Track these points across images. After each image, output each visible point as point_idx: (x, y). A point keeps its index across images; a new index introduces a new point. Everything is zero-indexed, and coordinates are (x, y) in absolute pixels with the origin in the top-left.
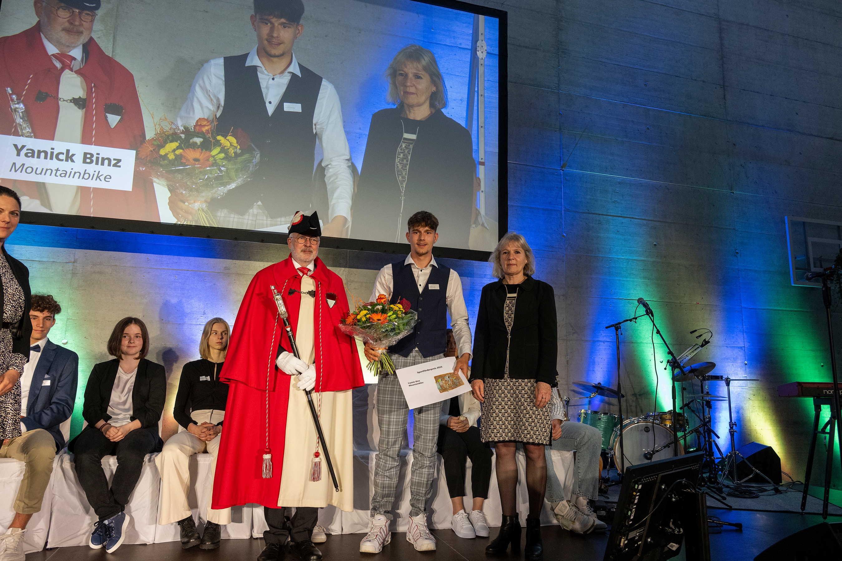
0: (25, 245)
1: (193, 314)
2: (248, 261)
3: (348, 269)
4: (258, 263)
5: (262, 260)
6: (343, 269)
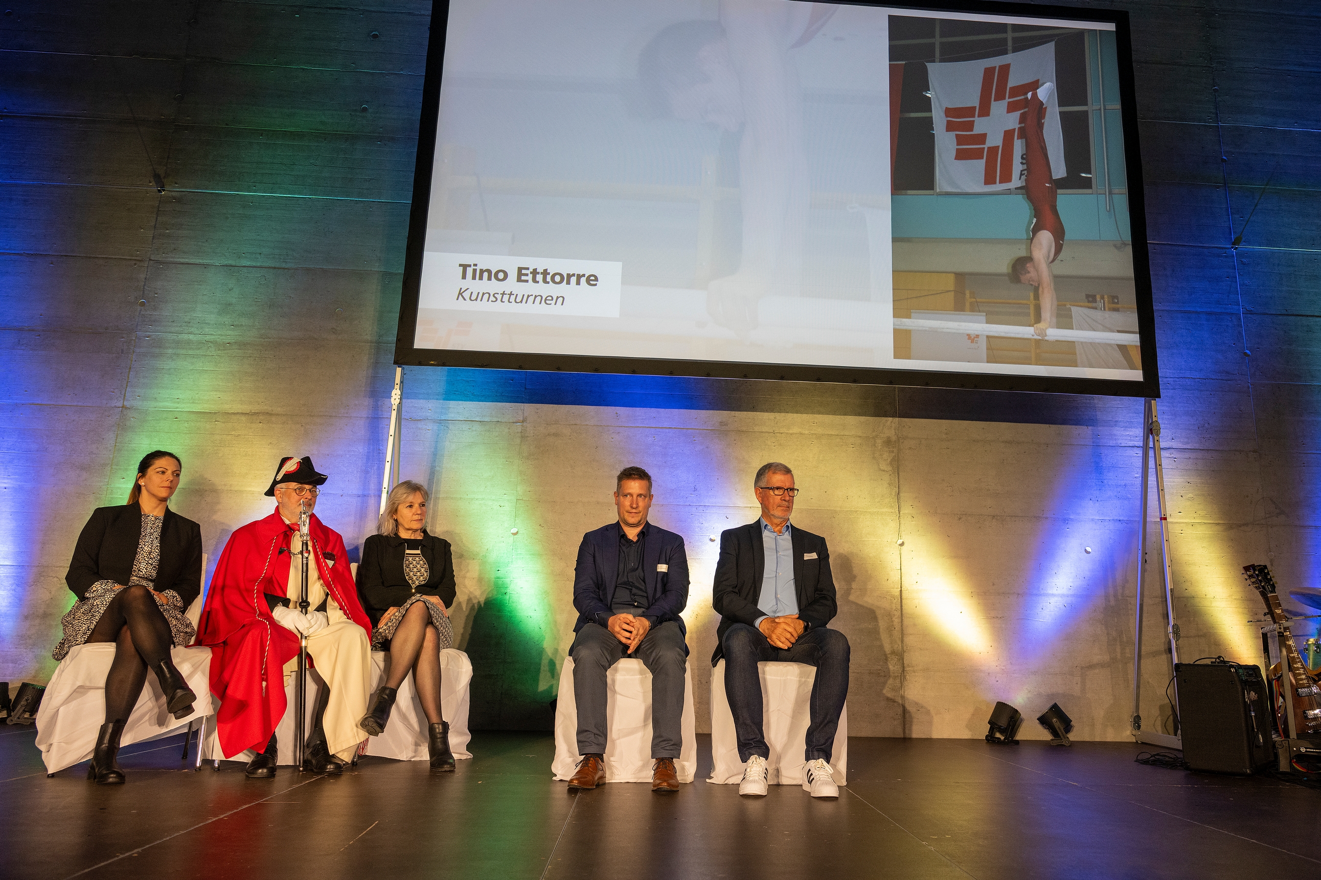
0: (462, 401)
1: (680, 490)
2: (752, 413)
3: (897, 419)
4: (766, 415)
5: (771, 410)
6: (890, 419)
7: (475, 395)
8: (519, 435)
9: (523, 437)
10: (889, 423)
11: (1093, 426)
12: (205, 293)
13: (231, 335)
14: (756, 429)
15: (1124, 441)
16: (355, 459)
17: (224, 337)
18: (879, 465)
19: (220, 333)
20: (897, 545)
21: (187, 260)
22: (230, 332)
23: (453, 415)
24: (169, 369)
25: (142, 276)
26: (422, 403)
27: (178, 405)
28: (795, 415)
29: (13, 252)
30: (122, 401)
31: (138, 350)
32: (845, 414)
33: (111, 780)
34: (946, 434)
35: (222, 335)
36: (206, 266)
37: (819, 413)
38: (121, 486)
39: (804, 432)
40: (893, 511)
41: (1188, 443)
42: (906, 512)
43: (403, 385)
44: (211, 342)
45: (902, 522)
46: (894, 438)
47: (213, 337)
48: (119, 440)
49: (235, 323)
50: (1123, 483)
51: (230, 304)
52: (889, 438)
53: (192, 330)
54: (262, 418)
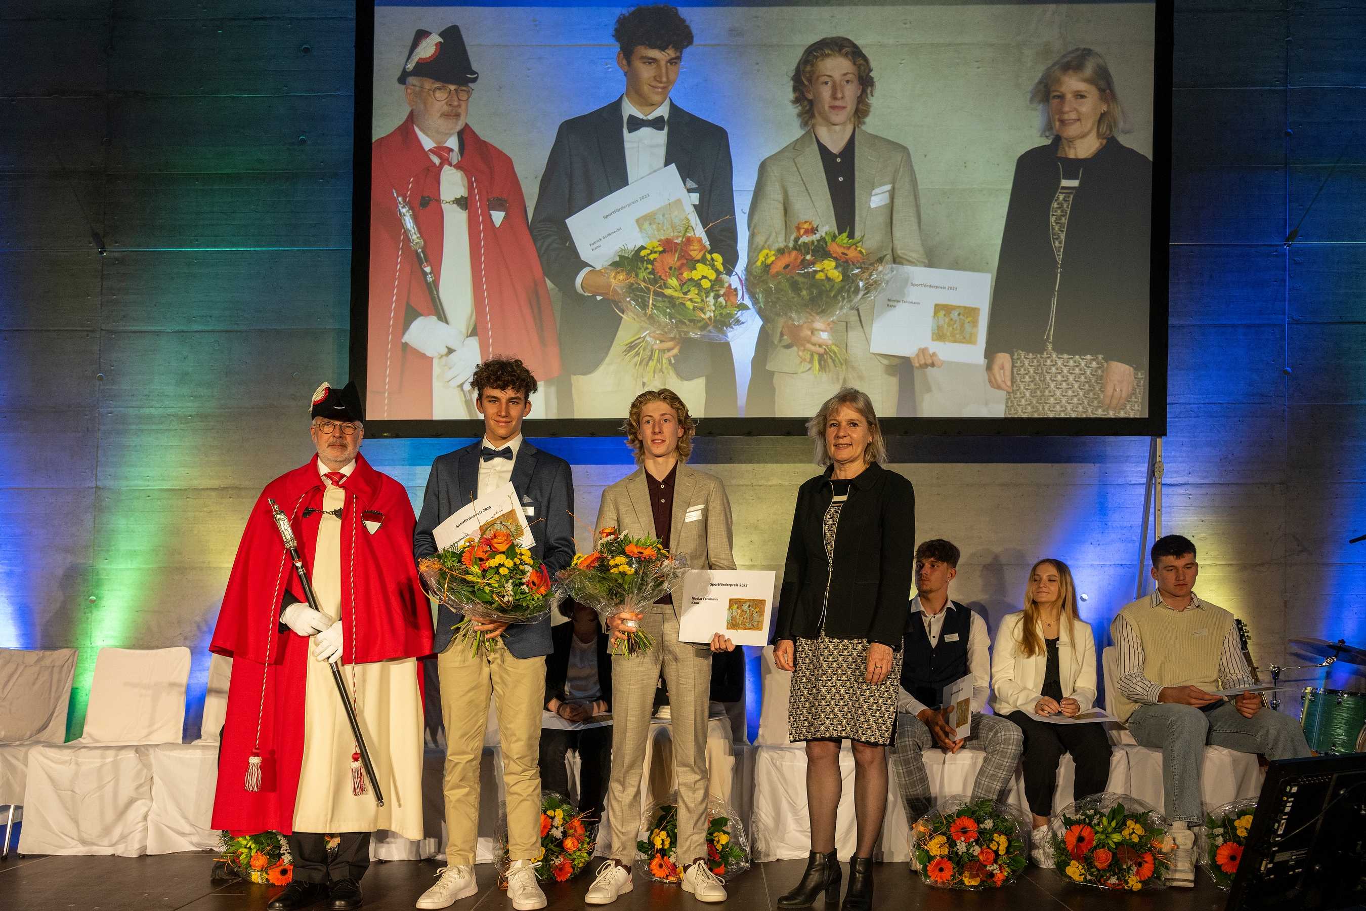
2: (729, 465)
4: (743, 467)
5: (749, 461)
11: (1102, 462)
12: (160, 363)
13: (190, 407)
14: (734, 482)
15: (1134, 478)
17: (184, 410)
19: (180, 405)
21: (138, 328)
22: (190, 404)
24: (135, 446)
25: (96, 348)
27: (147, 483)
28: (775, 465)
30: (94, 482)
31: (102, 428)
34: (938, 479)
35: (182, 408)
36: (158, 333)
37: (801, 461)
38: (105, 567)
39: (784, 483)
41: (1206, 477)
44: (173, 415)
47: (173, 410)
48: (97, 521)
49: (194, 394)
50: (1129, 524)
51: (187, 374)
53: (153, 403)
54: (230, 492)
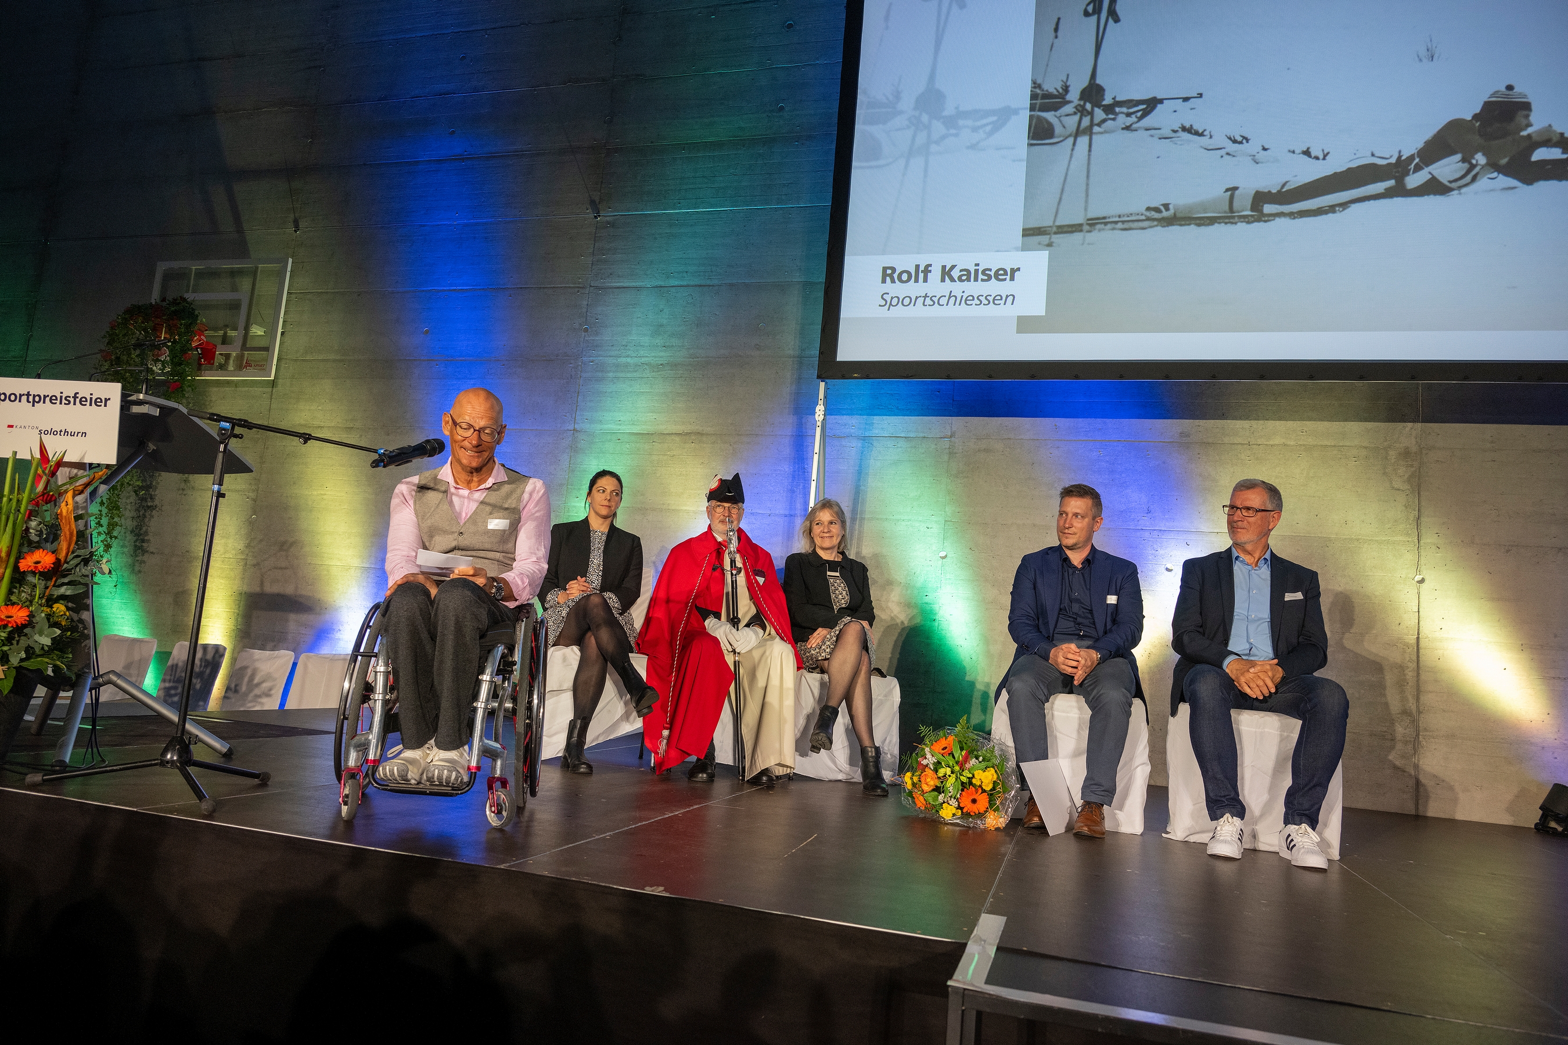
0: (887, 415)
1: (1131, 512)
2: (1220, 421)
3: (1420, 424)
4: (1239, 424)
5: (1246, 417)
6: (1410, 425)
7: (899, 409)
8: (947, 451)
9: (952, 454)
10: (1407, 429)
12: (639, 316)
13: (663, 356)
14: (1226, 440)
16: (781, 478)
17: (657, 359)
18: (1391, 483)
19: (653, 354)
20: (1414, 582)
21: (622, 284)
22: (662, 354)
23: (877, 432)
24: (611, 392)
25: (585, 303)
26: (845, 419)
27: (619, 427)
28: (1278, 423)
29: (479, 288)
30: (573, 425)
31: (584, 375)
32: (1346, 420)
33: (582, 770)
34: (1492, 442)
35: (655, 357)
36: (638, 289)
37: (1310, 419)
39: (1289, 443)
40: (1410, 540)
42: (1429, 541)
43: (826, 401)
44: (646, 364)
45: (1423, 553)
46: (1414, 449)
47: (646, 359)
48: (572, 462)
49: (667, 344)
51: (662, 326)
52: (1407, 448)
53: (629, 353)
54: (693, 437)
